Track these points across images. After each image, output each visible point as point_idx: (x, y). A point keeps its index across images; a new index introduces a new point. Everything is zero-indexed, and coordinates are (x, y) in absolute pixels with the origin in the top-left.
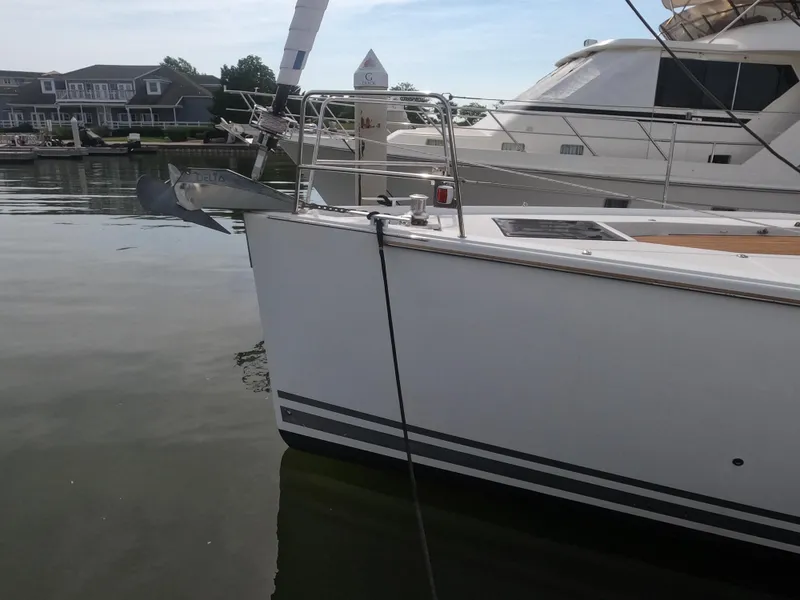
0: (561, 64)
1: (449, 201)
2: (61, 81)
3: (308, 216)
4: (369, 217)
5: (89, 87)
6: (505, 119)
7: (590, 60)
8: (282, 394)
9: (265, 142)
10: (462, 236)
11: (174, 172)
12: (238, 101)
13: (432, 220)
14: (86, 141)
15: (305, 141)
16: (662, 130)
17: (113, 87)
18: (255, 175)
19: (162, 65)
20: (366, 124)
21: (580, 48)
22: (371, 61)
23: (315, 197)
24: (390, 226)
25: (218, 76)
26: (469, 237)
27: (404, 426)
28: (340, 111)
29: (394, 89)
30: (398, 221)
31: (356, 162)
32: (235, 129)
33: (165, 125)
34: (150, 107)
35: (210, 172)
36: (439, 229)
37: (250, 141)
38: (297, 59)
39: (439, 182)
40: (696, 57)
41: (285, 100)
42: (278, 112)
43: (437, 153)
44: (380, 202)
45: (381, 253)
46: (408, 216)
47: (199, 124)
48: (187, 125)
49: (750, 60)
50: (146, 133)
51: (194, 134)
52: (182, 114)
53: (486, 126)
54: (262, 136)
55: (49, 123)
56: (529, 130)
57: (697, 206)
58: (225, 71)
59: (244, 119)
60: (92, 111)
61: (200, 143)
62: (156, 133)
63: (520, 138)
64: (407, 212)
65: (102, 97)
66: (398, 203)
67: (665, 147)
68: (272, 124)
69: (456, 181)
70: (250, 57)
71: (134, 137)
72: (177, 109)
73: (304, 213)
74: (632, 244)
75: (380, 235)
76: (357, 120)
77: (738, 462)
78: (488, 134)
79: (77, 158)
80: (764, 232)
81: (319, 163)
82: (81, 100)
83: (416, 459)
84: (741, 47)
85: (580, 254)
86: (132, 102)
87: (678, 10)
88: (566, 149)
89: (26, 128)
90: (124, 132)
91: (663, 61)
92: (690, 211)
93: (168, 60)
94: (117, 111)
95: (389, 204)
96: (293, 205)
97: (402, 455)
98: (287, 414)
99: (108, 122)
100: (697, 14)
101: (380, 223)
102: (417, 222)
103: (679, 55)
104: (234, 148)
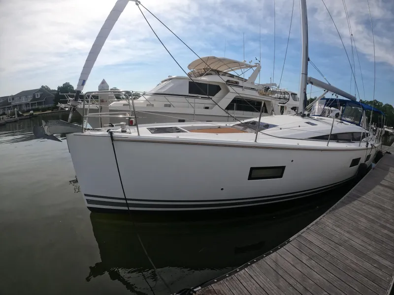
0: (162, 82)
1: (134, 124)
2: (13, 97)
3: (87, 133)
4: (107, 131)
5: (20, 98)
6: (147, 97)
7: (170, 81)
8: (86, 195)
9: (72, 109)
10: (139, 135)
11: (44, 123)
12: (63, 97)
13: (128, 131)
14: (19, 115)
15: (85, 108)
16: (191, 100)
17: (26, 97)
18: (69, 121)
19: (41, 88)
20: (102, 101)
21: (168, 78)
22: (104, 82)
23: (89, 126)
24: (115, 134)
25: (57, 89)
26: (141, 135)
27: (126, 199)
28: (95, 97)
29: (111, 89)
30: (117, 132)
31: (99, 113)
32: (63, 106)
33: (40, 107)
34: (36, 102)
35: (54, 121)
36: (130, 133)
37: (67, 109)
38: (83, 82)
39: (130, 118)
40: (198, 82)
41: (78, 96)
42: (76, 100)
43: (127, 108)
44: (110, 126)
45: (113, 144)
46: (120, 130)
47: (50, 105)
48: (47, 106)
49: (211, 83)
50: (35, 110)
51: (48, 109)
52: (45, 103)
53: (142, 99)
54: (71, 108)
55: (9, 111)
56: (155, 100)
57: (202, 121)
58: (59, 88)
59: (65, 102)
60: (20, 105)
61: (50, 111)
62: (37, 110)
63: (152, 103)
64: (119, 128)
65: (24, 101)
66: (116, 126)
67: (193, 105)
68: (74, 103)
69: (136, 117)
70: (67, 83)
71: (32, 112)
72: (44, 101)
73: (86, 132)
74: (189, 133)
75: (112, 137)
76: (99, 100)
77: (222, 189)
78: (142, 102)
79: (16, 121)
80: (219, 127)
81: (89, 115)
82: (17, 103)
83: (131, 209)
84: (208, 80)
85: (175, 137)
86: (31, 101)
87: (192, 70)
88: (166, 105)
89: (4, 114)
90: (28, 111)
91: (190, 82)
92: (200, 122)
93: (42, 87)
94: (27, 104)
95: (113, 126)
96: (82, 130)
97: (126, 208)
98: (89, 201)
99: (25, 108)
100: (196, 72)
101: (111, 133)
102: (123, 131)
103: (195, 81)
104: (61, 112)
